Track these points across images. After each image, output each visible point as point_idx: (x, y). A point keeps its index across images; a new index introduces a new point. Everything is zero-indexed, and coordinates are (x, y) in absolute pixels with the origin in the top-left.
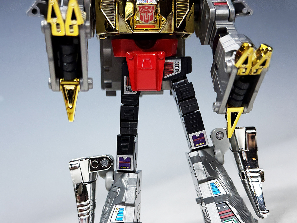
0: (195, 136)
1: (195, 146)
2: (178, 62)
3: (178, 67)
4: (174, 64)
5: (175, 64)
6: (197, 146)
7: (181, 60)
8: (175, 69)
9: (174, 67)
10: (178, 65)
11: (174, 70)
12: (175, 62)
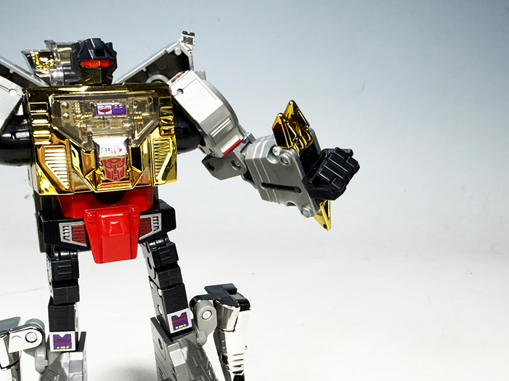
0: (176, 316)
1: (175, 329)
2: (157, 217)
3: (158, 223)
4: (152, 221)
5: (154, 220)
6: (177, 329)
7: (160, 214)
8: (154, 227)
9: (152, 223)
10: (158, 220)
11: (152, 228)
12: (154, 217)
